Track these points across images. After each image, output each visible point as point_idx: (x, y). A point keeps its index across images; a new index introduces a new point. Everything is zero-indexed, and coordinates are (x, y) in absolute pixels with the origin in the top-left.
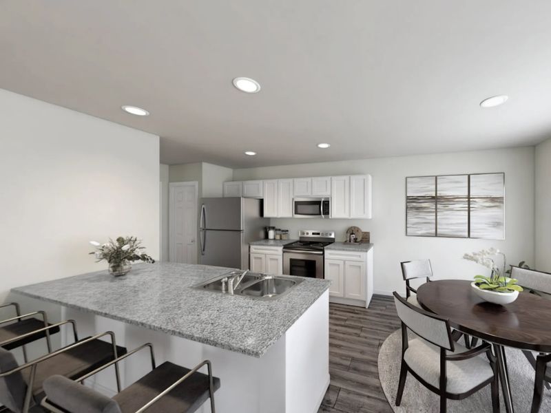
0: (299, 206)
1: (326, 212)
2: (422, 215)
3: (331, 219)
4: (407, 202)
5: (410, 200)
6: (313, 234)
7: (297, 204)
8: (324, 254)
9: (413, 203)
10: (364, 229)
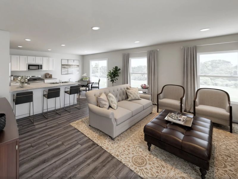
0: (30, 66)
1: (41, 68)
2: (65, 69)
3: (43, 71)
4: (62, 66)
5: (62, 65)
6: (32, 76)
7: (29, 66)
8: (44, 82)
9: (63, 66)
10: (50, 73)
